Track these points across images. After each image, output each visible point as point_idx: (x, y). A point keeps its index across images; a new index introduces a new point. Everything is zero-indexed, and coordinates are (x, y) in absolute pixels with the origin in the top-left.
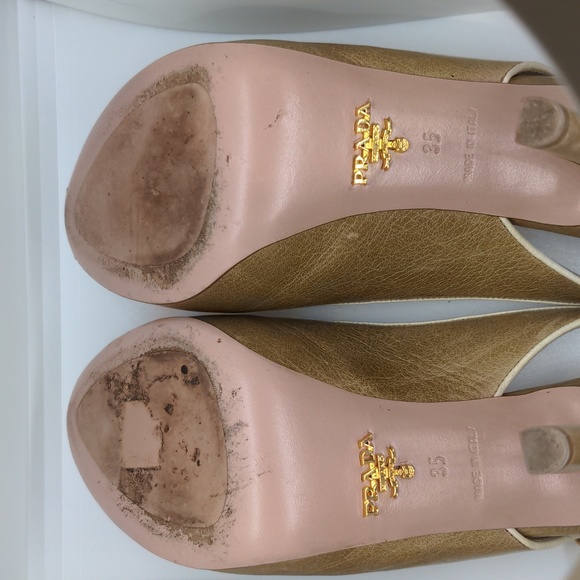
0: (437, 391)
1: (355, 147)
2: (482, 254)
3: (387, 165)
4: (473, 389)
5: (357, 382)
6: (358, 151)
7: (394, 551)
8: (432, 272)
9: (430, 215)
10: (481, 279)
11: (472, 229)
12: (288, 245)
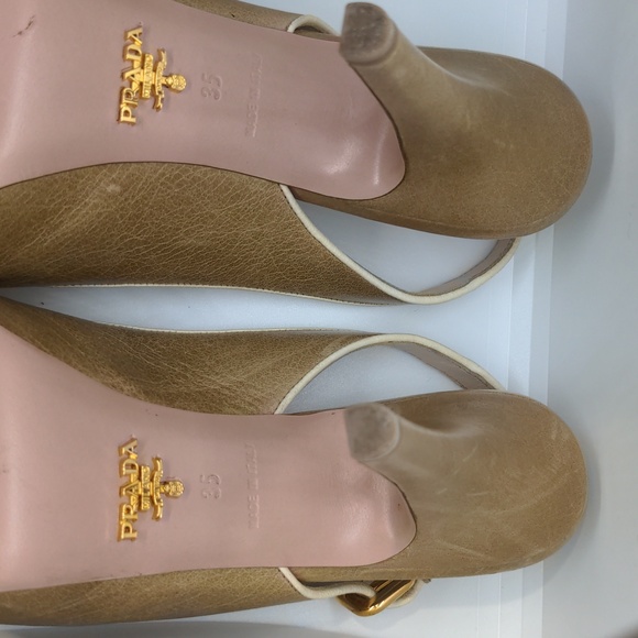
0: (210, 403)
1: (122, 76)
2: (258, 229)
3: (160, 104)
4: (251, 404)
5: (119, 380)
6: (126, 83)
7: (148, 589)
8: (200, 248)
9: (205, 175)
10: (253, 262)
11: (250, 197)
12: (34, 189)
